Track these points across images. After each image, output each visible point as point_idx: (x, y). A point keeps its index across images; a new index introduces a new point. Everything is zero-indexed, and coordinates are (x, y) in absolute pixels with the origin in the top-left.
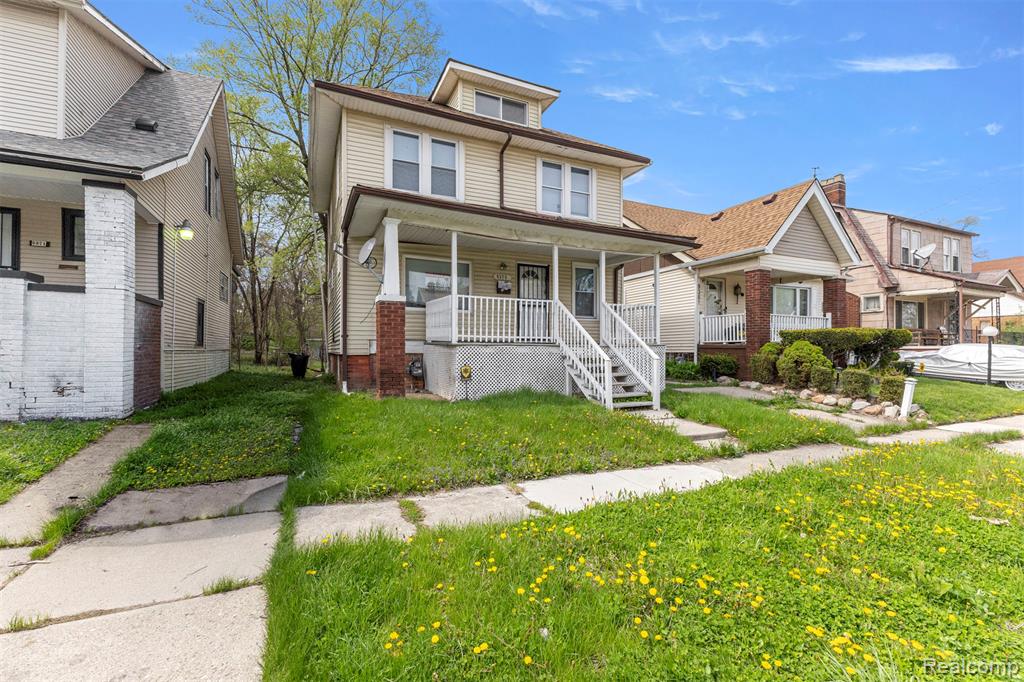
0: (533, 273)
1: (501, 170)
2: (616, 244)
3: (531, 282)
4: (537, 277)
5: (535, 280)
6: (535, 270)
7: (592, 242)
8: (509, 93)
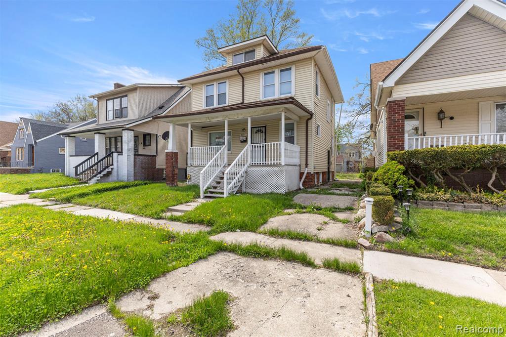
0: (261, 130)
1: (243, 86)
2: (255, 112)
3: (259, 134)
4: (263, 132)
5: (262, 134)
6: (262, 128)
7: (242, 114)
8: (246, 48)
